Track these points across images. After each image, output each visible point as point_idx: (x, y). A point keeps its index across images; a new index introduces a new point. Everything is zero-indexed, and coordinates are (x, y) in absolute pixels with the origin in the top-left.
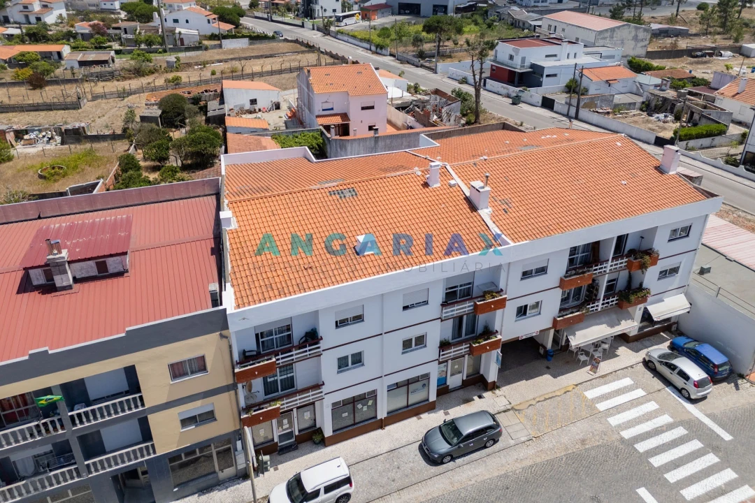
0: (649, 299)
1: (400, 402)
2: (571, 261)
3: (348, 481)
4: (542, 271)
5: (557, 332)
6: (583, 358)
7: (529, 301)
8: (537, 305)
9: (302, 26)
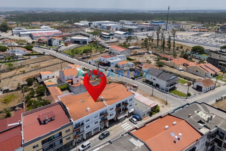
0: (128, 110)
1: (95, 132)
2: (117, 106)
3: (90, 144)
4: (113, 109)
5: (116, 117)
6: (120, 121)
7: (111, 113)
8: (113, 114)
9: (50, 49)
